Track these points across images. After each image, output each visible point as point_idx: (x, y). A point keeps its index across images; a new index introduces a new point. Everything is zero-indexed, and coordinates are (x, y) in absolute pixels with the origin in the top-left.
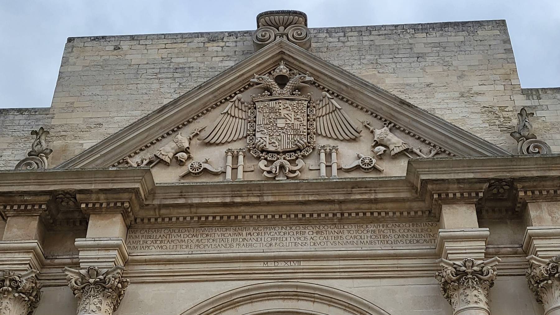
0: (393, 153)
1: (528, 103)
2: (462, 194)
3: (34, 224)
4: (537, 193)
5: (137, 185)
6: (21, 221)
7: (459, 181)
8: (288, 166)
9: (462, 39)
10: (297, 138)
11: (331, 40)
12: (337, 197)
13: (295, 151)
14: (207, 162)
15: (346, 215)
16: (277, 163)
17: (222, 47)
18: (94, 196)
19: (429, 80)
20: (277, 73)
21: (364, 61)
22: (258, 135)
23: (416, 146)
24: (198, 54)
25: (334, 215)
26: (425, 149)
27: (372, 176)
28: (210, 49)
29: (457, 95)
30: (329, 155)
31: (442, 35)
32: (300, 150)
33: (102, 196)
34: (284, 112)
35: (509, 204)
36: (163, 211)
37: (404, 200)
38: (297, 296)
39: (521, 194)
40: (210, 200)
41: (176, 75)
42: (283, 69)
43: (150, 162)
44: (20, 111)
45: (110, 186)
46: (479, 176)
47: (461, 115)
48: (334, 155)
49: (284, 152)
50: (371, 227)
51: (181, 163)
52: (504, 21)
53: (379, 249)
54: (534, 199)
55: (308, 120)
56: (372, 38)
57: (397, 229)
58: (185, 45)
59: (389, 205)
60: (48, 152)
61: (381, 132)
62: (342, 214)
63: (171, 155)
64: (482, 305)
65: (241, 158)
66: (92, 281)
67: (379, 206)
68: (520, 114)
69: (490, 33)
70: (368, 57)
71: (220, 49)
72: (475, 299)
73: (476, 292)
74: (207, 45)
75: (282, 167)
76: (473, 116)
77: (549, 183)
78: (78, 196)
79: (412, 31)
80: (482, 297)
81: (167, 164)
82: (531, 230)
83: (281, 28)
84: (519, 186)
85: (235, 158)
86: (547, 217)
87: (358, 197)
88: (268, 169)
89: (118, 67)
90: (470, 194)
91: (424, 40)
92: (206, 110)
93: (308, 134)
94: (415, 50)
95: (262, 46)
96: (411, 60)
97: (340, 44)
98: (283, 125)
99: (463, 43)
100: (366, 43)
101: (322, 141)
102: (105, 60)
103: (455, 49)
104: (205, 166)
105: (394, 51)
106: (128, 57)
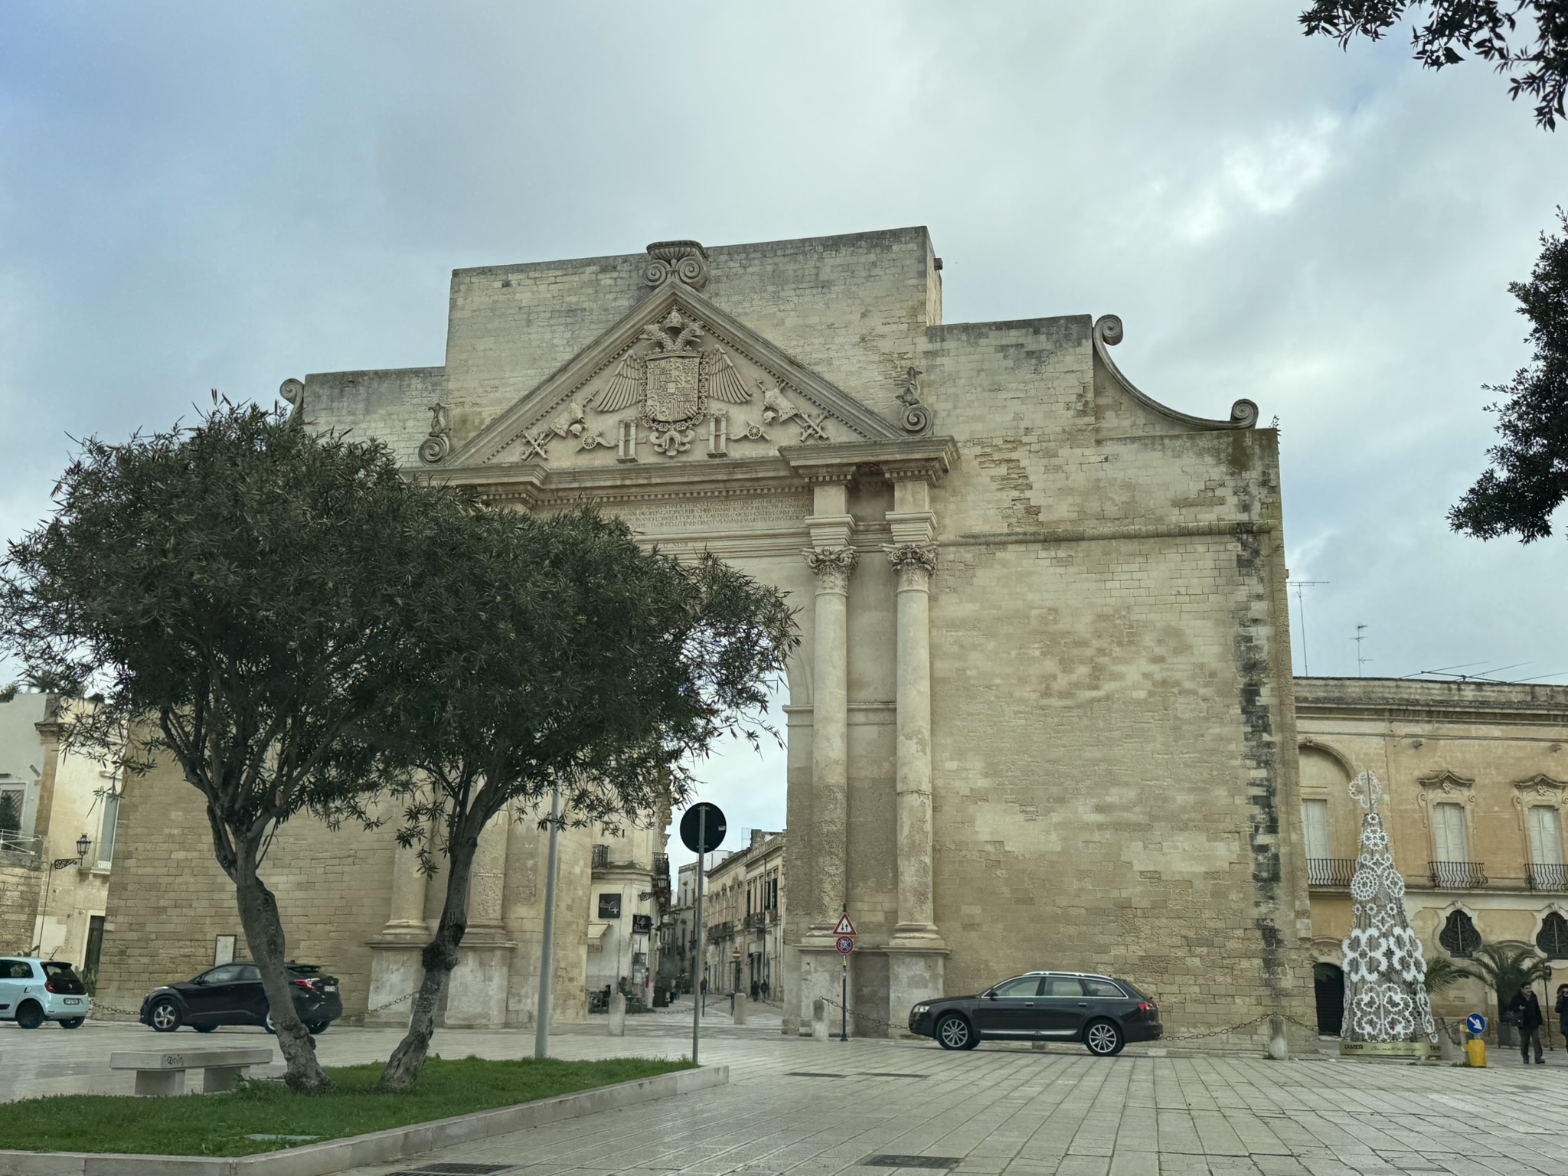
0: (781, 419)
1: (927, 348)
2: (831, 477)
4: (902, 474)
8: (678, 437)
10: (687, 405)
11: (732, 264)
12: (720, 477)
13: (685, 420)
14: (601, 435)
15: (731, 493)
16: (667, 436)
17: (616, 279)
18: (493, 489)
19: (832, 319)
20: (668, 323)
22: (649, 402)
23: (805, 408)
24: (591, 291)
25: (720, 492)
26: (815, 411)
27: (760, 448)
28: (603, 282)
29: (857, 339)
30: (718, 421)
31: (852, 254)
32: (690, 418)
33: (500, 489)
34: (675, 373)
36: (561, 494)
37: (783, 479)
39: (887, 476)
40: (602, 484)
41: (569, 320)
42: (675, 318)
43: (546, 436)
44: (417, 372)
45: (506, 480)
46: (845, 461)
47: (858, 365)
48: (723, 424)
49: (675, 422)
50: (756, 503)
51: (576, 436)
52: (925, 228)
53: (761, 527)
54: (900, 479)
55: (700, 381)
56: (777, 260)
57: (780, 504)
58: (576, 278)
59: (771, 483)
61: (773, 395)
62: (727, 492)
63: (565, 427)
64: (843, 590)
65: (633, 430)
67: (761, 483)
68: (909, 372)
69: (905, 247)
70: (770, 288)
71: (612, 282)
72: (831, 584)
73: (833, 579)
74: (601, 276)
75: (672, 440)
76: (870, 367)
77: (913, 464)
79: (820, 249)
80: (842, 583)
81: (562, 438)
82: (888, 515)
83: (673, 262)
84: (885, 468)
85: (627, 426)
86: (909, 497)
87: (740, 476)
88: (657, 442)
89: (509, 311)
90: (838, 476)
91: (833, 262)
92: (598, 370)
93: (699, 398)
94: (822, 277)
95: (653, 288)
96: (814, 291)
97: (741, 271)
98: (672, 391)
99: (874, 264)
100: (769, 268)
101: (715, 407)
102: (494, 302)
103: (864, 274)
104: (599, 440)
105: (799, 280)
106: (518, 296)
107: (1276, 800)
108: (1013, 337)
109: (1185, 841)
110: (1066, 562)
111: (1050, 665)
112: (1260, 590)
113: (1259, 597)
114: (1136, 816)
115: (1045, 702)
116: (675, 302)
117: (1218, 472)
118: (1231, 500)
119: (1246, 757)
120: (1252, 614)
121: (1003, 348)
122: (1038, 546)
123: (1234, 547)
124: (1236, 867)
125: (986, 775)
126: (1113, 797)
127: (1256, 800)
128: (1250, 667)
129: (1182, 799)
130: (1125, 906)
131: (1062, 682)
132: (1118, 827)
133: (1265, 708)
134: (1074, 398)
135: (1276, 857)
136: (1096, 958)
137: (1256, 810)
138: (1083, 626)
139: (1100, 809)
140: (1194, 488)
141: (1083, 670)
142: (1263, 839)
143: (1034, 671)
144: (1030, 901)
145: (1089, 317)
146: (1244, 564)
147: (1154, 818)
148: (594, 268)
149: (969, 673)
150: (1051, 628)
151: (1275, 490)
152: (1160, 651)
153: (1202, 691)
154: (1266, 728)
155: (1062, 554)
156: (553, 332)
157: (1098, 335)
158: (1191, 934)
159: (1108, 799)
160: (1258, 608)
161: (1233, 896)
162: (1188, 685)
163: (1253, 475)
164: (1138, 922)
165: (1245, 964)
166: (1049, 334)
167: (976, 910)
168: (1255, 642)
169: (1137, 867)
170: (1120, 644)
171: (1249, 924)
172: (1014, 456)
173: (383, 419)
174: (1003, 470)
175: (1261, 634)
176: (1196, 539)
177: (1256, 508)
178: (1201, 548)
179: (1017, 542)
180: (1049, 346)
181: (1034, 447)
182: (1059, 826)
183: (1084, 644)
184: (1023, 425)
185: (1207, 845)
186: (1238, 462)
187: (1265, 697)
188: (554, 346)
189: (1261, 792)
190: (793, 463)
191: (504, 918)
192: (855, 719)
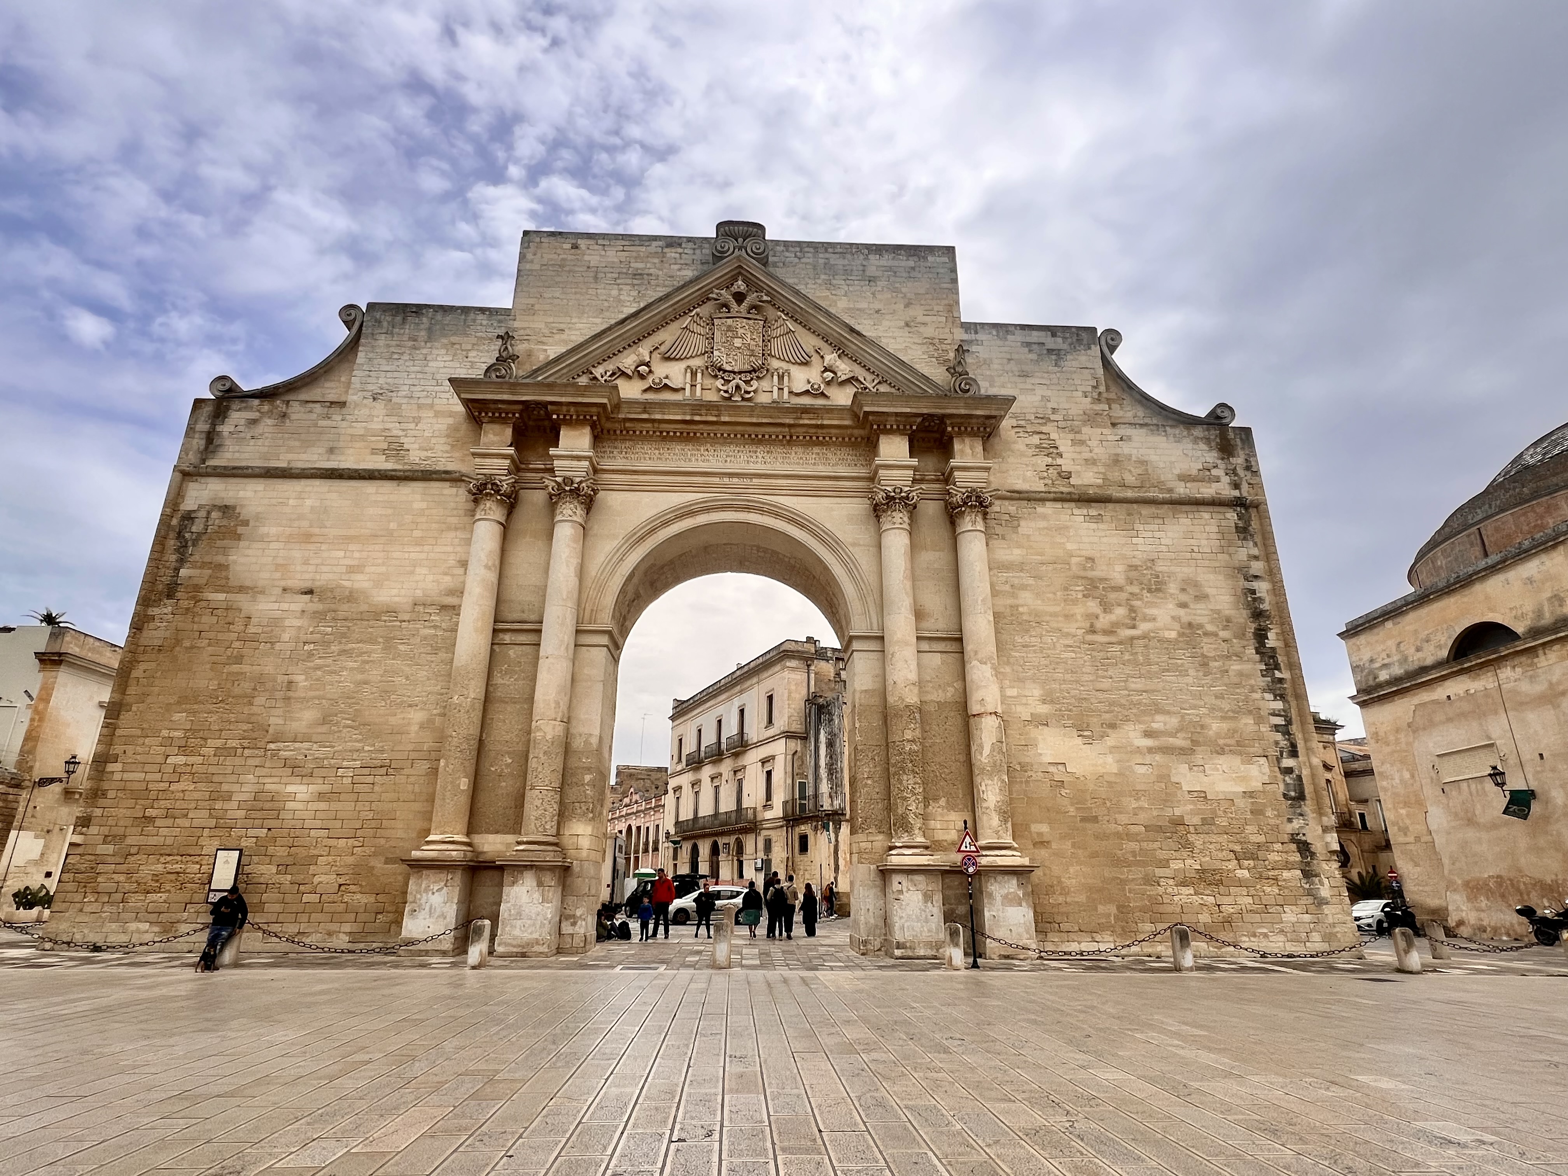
0: (840, 380)
1: (966, 337)
2: (898, 426)
3: (509, 432)
4: (963, 429)
5: (605, 401)
6: (497, 427)
7: (897, 414)
8: (742, 385)
9: (911, 263)
10: (752, 358)
11: (787, 254)
12: (787, 421)
13: (750, 372)
14: (667, 377)
15: (794, 438)
16: (733, 384)
17: (680, 254)
18: (564, 409)
19: (877, 306)
20: (735, 289)
21: (819, 281)
22: (716, 353)
23: (860, 373)
24: (656, 261)
25: (784, 437)
26: (870, 377)
27: (820, 402)
28: (668, 255)
29: (902, 324)
30: (781, 378)
31: (893, 259)
32: (755, 371)
33: (572, 409)
34: (741, 331)
35: (937, 435)
36: (628, 425)
37: (846, 427)
38: (747, 509)
39: (949, 429)
40: (672, 417)
41: (635, 282)
42: (740, 285)
43: (613, 374)
44: (482, 310)
45: (580, 400)
46: (914, 411)
47: (904, 345)
48: (786, 378)
49: (740, 373)
50: (816, 450)
51: (642, 377)
52: (953, 248)
53: (823, 470)
54: (960, 434)
55: (763, 341)
56: (827, 255)
57: (839, 452)
58: (643, 249)
59: (833, 431)
60: (514, 358)
61: (831, 358)
62: (791, 437)
63: (633, 368)
64: (906, 526)
65: (699, 375)
66: (567, 488)
67: (824, 431)
68: (957, 350)
69: (938, 259)
70: (823, 277)
71: (678, 256)
72: (900, 521)
73: (901, 515)
74: (666, 250)
75: (738, 387)
76: (914, 347)
77: (974, 421)
78: (549, 407)
79: (867, 252)
80: (906, 519)
81: (629, 377)
82: (953, 463)
83: (740, 240)
84: (948, 422)
85: (694, 374)
86: (968, 451)
87: (807, 422)
88: (725, 388)
89: (577, 269)
90: (905, 426)
91: (877, 263)
92: (665, 322)
93: (763, 355)
94: (868, 273)
95: (722, 258)
96: (862, 283)
97: (797, 260)
98: (739, 345)
99: (913, 268)
100: (821, 261)
101: (775, 364)
102: (563, 259)
103: (905, 275)
104: (665, 381)
105: (847, 272)
106: (586, 258)
107: (1294, 728)
108: (1035, 336)
109: (1224, 763)
110: (1099, 518)
111: (1093, 606)
112: (1255, 551)
113: (1256, 558)
114: (1179, 741)
115: (1089, 637)
116: (739, 272)
117: (1212, 457)
118: (1226, 480)
119: (1264, 691)
120: (1253, 572)
121: (1028, 344)
122: (1073, 504)
123: (1232, 516)
124: (1269, 787)
125: (1044, 702)
126: (1159, 723)
127: (1277, 728)
128: (1258, 615)
129: (1216, 727)
130: (1178, 822)
131: (1104, 621)
132: (1166, 750)
133: (1273, 649)
134: (1090, 389)
135: (1299, 778)
136: (1159, 872)
137: (1279, 736)
138: (1118, 574)
139: (1148, 734)
140: (1194, 467)
141: (1120, 612)
142: (1287, 762)
143: (1078, 610)
144: (1095, 819)
145: (1095, 329)
146: (1243, 531)
147: (1195, 743)
148: (660, 243)
149: (1021, 609)
150: (1090, 574)
151: (1256, 473)
152: (1183, 598)
153: (1223, 634)
154: (1277, 667)
155: (1093, 512)
156: (620, 290)
157: (1103, 343)
158: (1238, 848)
159: (1155, 726)
160: (1257, 567)
161: (1269, 813)
162: (1210, 628)
163: (1239, 460)
164: (1192, 838)
165: (1286, 874)
166: (1064, 338)
167: (1044, 828)
168: (1258, 595)
169: (1185, 788)
170: (1150, 591)
171: (1286, 838)
172: (1044, 429)
173: (444, 346)
174: (1036, 440)
175: (1262, 587)
176: (1202, 508)
177: (1245, 487)
178: (1206, 516)
179: (1055, 500)
180: (1065, 346)
181: (1061, 424)
182: (1114, 749)
183: (1120, 589)
184: (1050, 405)
185: (1242, 768)
186: (1226, 449)
187: (1272, 640)
188: (620, 301)
189: (1280, 721)
190: (866, 409)
191: (558, 834)
192: (925, 646)
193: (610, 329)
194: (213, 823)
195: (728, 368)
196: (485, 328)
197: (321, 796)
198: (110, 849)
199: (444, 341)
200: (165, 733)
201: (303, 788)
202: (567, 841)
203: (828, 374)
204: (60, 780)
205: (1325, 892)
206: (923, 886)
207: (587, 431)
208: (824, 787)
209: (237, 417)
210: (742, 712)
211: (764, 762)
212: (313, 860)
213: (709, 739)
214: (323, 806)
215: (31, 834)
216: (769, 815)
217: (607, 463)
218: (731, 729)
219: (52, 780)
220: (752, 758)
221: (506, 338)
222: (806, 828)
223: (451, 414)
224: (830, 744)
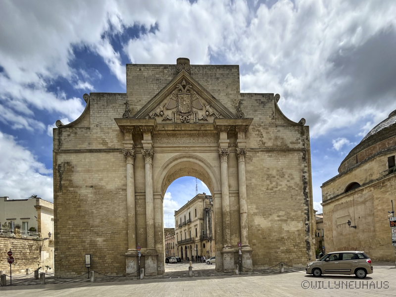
0: (210, 114)
1: (241, 98)
3: (131, 136)
6: (128, 134)
8: (187, 118)
9: (227, 72)
10: (189, 108)
11: (196, 70)
12: (198, 129)
14: (168, 116)
19: (219, 88)
20: (183, 84)
21: (204, 80)
22: (179, 107)
23: (215, 112)
24: (162, 74)
26: (217, 113)
27: (206, 122)
28: (165, 72)
29: (225, 94)
30: (196, 115)
31: (223, 71)
32: (189, 112)
34: (185, 99)
35: (234, 132)
36: (159, 132)
37: (212, 130)
42: (184, 82)
43: (154, 115)
46: (229, 124)
47: (226, 102)
49: (186, 113)
50: (205, 138)
52: (239, 66)
53: (207, 144)
54: (239, 131)
55: (191, 102)
56: (206, 70)
57: (210, 139)
59: (209, 132)
60: (129, 111)
61: (208, 107)
62: (199, 134)
63: (159, 113)
64: (226, 161)
65: (176, 114)
66: (147, 153)
68: (239, 103)
69: (235, 70)
70: (205, 78)
71: (167, 72)
73: (225, 157)
74: (164, 70)
75: (185, 118)
76: (228, 102)
78: (140, 127)
79: (216, 68)
80: (226, 159)
81: (158, 116)
82: (238, 141)
83: (183, 65)
85: (174, 114)
86: (241, 136)
87: (203, 129)
88: (182, 119)
89: (141, 78)
91: (219, 72)
92: (166, 96)
93: (191, 107)
94: (217, 76)
95: (179, 72)
96: (215, 80)
97: (198, 72)
98: (185, 104)
99: (228, 74)
100: (204, 72)
101: (194, 110)
102: (138, 75)
103: (226, 76)
105: (211, 76)
106: (144, 74)
107: (310, 213)
108: (258, 97)
109: (294, 223)
110: (270, 156)
111: (268, 182)
112: (306, 165)
114: (284, 218)
115: (267, 191)
116: (184, 78)
117: (299, 136)
118: (301, 143)
119: (304, 204)
120: (305, 171)
121: (256, 100)
122: (265, 152)
123: (302, 154)
124: (302, 229)
125: (256, 209)
126: (281, 213)
127: (305, 213)
128: (305, 183)
129: (293, 214)
130: (283, 238)
131: (270, 187)
132: (281, 220)
133: (307, 192)
134: (271, 115)
135: (309, 226)
136: (278, 250)
137: (306, 216)
138: (274, 173)
139: (279, 216)
140: (294, 140)
141: (274, 183)
142: (307, 222)
143: (265, 183)
144: (265, 238)
145: (273, 94)
146: (304, 158)
148: (162, 67)
149: (252, 184)
150: (268, 173)
151: (309, 141)
152: (289, 179)
153: (297, 189)
154: (307, 197)
156: (153, 85)
157: (275, 99)
158: (294, 244)
160: (306, 169)
161: (302, 235)
162: (294, 187)
163: (305, 137)
164: (286, 242)
165: (304, 249)
166: (266, 97)
167: (255, 241)
168: (305, 177)
169: (285, 230)
170: (281, 177)
171: (304, 241)
172: (259, 129)
174: (257, 133)
175: (306, 175)
176: (295, 152)
177: (306, 145)
178: (296, 154)
179: (261, 151)
180: (266, 101)
181: (264, 127)
182: (271, 221)
183: (274, 177)
184: (262, 121)
185: (297, 224)
186: (302, 133)
187: (307, 190)
188: (154, 89)
189: (306, 211)
190: (217, 124)
191: (155, 247)
192: (231, 195)
193: (152, 99)
194: (83, 248)
195: (183, 112)
196: (120, 101)
197: (104, 241)
198: (63, 256)
199: (111, 106)
200: (68, 226)
201: (100, 239)
202: (157, 249)
203: (207, 113)
204: (48, 238)
205: (311, 253)
206: (230, 256)
207: (150, 134)
208: (208, 232)
209: (65, 134)
210: (190, 213)
211: (195, 226)
212: (105, 256)
213: (183, 221)
214: (105, 243)
215: (46, 252)
216: (197, 239)
217: (156, 145)
218: (187, 218)
219: (46, 239)
220: (192, 225)
221: (126, 104)
222: (204, 242)
223: (116, 131)
224: (209, 221)
